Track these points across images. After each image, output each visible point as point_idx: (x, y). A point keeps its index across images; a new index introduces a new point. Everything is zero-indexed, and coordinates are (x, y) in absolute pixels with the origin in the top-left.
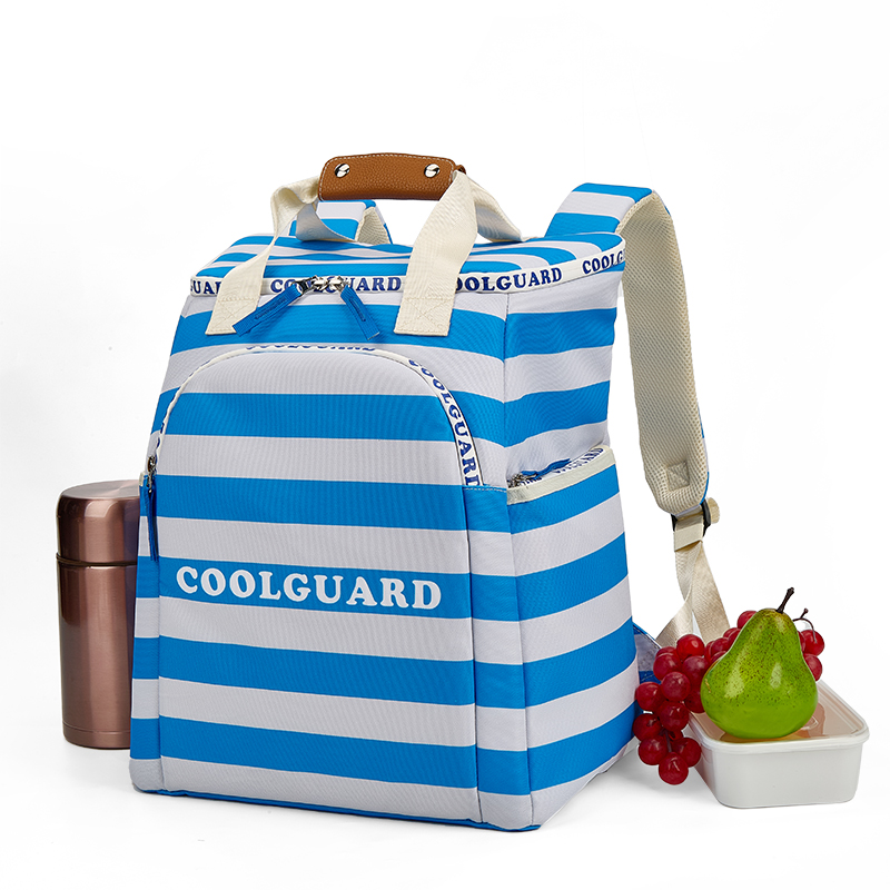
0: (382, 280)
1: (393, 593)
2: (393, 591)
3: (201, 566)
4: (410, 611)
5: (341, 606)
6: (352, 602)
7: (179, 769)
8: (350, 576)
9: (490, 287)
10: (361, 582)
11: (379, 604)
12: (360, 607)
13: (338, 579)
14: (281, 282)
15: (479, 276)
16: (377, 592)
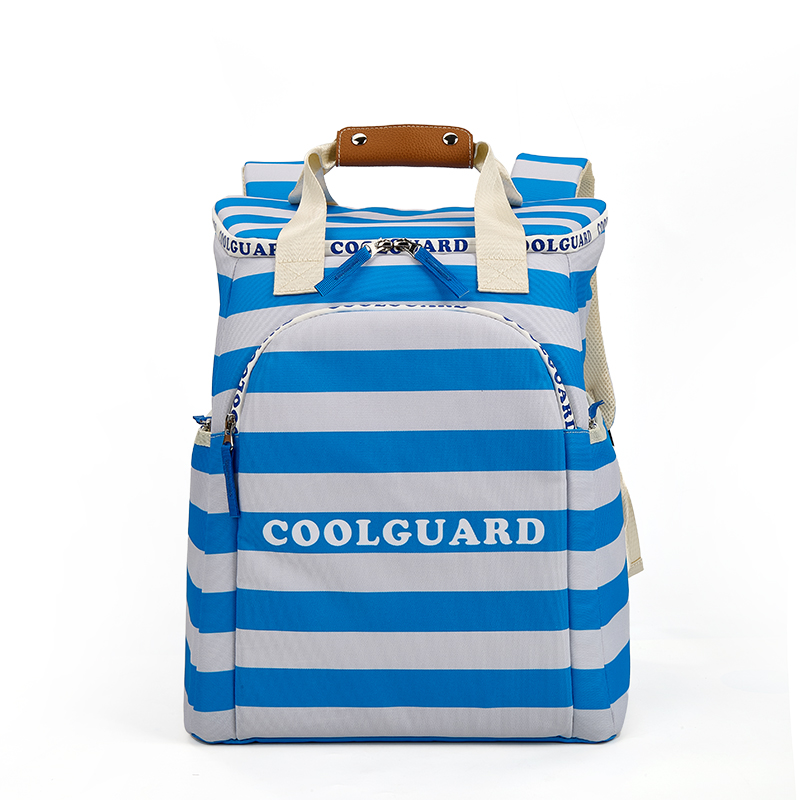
0: (448, 242)
1: (497, 531)
2: (496, 530)
3: (292, 519)
4: (514, 548)
5: (443, 547)
6: (454, 542)
7: (254, 717)
8: (452, 519)
9: (554, 248)
10: (464, 524)
11: (482, 542)
12: (463, 547)
13: (440, 523)
14: (341, 245)
15: (545, 238)
16: (480, 532)
